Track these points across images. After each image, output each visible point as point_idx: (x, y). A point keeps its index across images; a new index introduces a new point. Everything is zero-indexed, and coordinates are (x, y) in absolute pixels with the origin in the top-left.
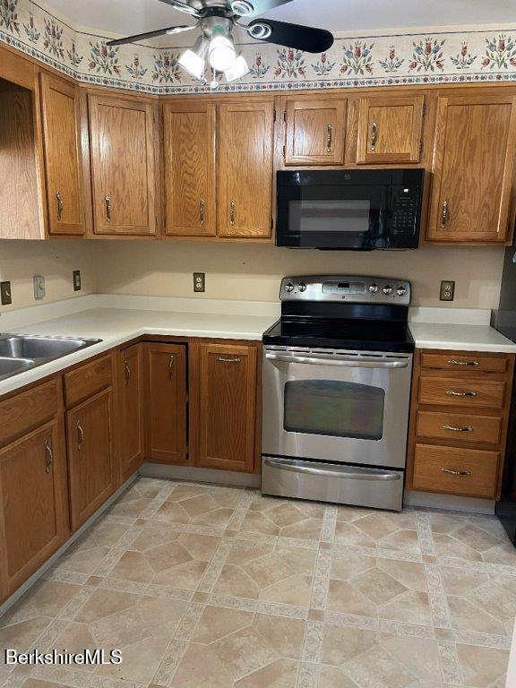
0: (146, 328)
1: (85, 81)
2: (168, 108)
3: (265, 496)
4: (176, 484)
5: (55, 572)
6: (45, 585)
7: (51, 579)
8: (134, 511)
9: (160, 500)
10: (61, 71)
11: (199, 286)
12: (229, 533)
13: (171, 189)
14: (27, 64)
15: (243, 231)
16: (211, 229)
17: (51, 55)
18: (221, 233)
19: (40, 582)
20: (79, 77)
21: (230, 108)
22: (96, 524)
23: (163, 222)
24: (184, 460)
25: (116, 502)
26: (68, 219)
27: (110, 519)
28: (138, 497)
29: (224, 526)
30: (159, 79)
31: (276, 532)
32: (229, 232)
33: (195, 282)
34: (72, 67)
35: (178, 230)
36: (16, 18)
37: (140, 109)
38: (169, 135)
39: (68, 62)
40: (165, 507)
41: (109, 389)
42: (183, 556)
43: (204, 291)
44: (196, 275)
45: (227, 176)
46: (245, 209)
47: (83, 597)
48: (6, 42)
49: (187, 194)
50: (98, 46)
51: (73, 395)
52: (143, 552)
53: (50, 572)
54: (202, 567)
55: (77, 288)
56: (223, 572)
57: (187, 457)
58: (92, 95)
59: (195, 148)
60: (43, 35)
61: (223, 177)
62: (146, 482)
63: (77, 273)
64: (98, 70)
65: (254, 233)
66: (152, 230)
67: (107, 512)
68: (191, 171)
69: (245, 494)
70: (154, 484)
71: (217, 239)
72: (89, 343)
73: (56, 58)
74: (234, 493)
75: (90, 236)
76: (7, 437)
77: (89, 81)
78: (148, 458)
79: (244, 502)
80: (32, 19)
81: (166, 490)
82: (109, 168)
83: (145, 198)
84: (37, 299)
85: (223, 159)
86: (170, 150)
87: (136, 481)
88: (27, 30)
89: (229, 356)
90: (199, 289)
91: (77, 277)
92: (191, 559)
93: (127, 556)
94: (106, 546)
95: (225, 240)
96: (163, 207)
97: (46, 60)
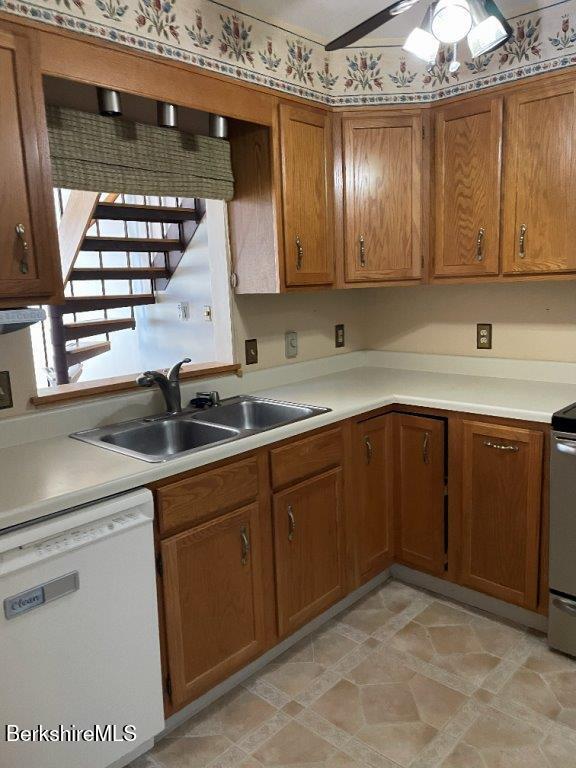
0: (397, 396)
1: (340, 104)
2: (441, 117)
3: (554, 650)
4: (433, 600)
5: (258, 682)
6: (242, 695)
7: (251, 690)
8: (370, 626)
9: (407, 617)
10: (310, 98)
11: (484, 340)
12: (483, 695)
13: (441, 218)
14: (263, 97)
15: (535, 265)
16: (491, 265)
17: (297, 81)
18: (506, 270)
19: (239, 688)
20: (333, 102)
21: (523, 98)
22: (322, 629)
23: (430, 263)
24: (442, 571)
25: (351, 608)
26: (309, 268)
27: (340, 627)
28: (381, 607)
29: (478, 680)
30: (432, 82)
31: (554, 714)
32: (517, 269)
33: (479, 336)
34: (325, 91)
35: (448, 271)
36: (249, 47)
37: (406, 124)
38: (442, 149)
39: (318, 86)
40: (409, 628)
41: (337, 470)
42: (408, 711)
43: (490, 347)
44: (480, 326)
45: (517, 191)
46: (541, 234)
47: (274, 725)
48: (236, 76)
49: (462, 223)
50: (356, 59)
51: (281, 475)
52: (361, 687)
53: (251, 680)
54: (429, 734)
55: (339, 345)
56: (455, 754)
57: (446, 568)
58: (348, 118)
59: (475, 161)
60: (284, 59)
61: (510, 196)
62: (396, 588)
63: (340, 327)
64: (356, 88)
65: (554, 267)
66: (417, 272)
67: (338, 618)
68: (467, 192)
69: (523, 639)
70: (405, 593)
71: (500, 279)
72: (316, 412)
73: (302, 84)
74: (509, 635)
75: (341, 285)
76: (187, 520)
77: (344, 104)
78: (398, 558)
79: (519, 650)
80: (270, 45)
81: (418, 604)
82: (365, 202)
83: (409, 234)
84: (289, 357)
85: (511, 171)
86: (443, 169)
87: (384, 584)
88: (263, 58)
89: (502, 441)
90: (485, 344)
91: (340, 332)
92: (417, 718)
93: (343, 685)
94: (322, 665)
95: (510, 280)
96: (431, 242)
97: (289, 89)
